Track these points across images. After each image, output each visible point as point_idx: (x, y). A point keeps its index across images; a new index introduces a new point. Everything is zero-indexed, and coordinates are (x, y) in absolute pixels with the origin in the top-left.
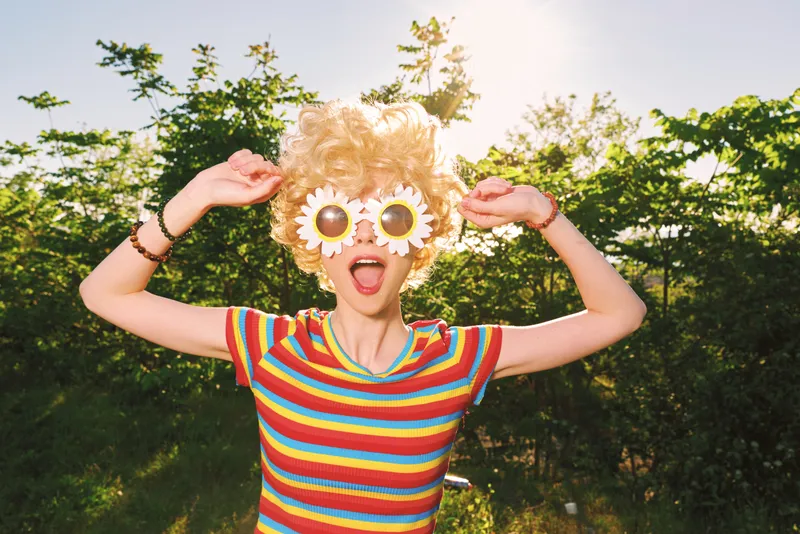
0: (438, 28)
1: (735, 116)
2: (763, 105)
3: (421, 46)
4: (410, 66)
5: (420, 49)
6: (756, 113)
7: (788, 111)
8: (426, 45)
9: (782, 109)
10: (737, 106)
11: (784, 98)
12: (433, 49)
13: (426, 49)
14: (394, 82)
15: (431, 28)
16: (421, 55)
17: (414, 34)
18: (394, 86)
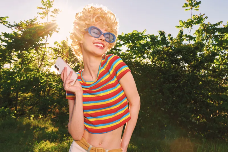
0: (50, 3)
1: (132, 35)
2: (138, 33)
3: (45, 8)
4: (41, 13)
5: (44, 8)
6: (136, 34)
7: (143, 35)
8: (46, 7)
9: (142, 34)
10: (133, 33)
11: (142, 32)
12: (49, 9)
13: (47, 9)
14: (34, 18)
15: (47, 2)
16: (44, 10)
17: (43, 4)
18: (34, 19)
